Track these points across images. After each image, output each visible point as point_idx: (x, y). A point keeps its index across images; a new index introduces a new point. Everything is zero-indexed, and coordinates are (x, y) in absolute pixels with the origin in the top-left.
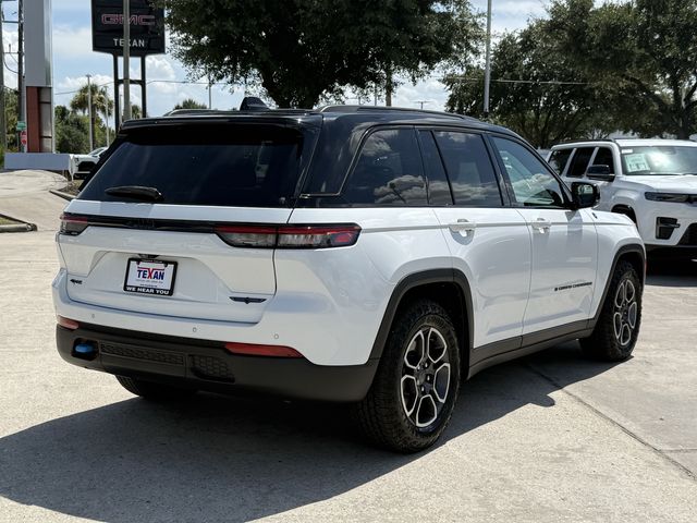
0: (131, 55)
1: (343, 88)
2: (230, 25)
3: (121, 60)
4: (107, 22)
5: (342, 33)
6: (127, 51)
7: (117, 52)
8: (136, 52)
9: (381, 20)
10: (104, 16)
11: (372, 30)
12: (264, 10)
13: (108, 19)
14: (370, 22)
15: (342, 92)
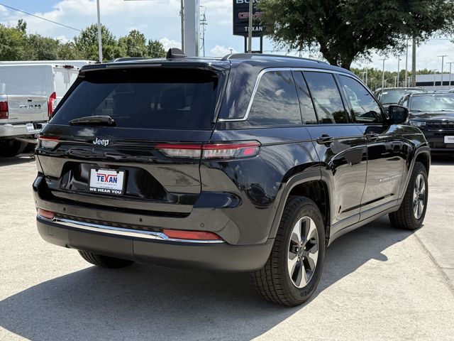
0: (253, 36)
1: (369, 50)
2: (297, 16)
3: (248, 39)
4: (241, 17)
5: (368, 17)
6: (250, 34)
7: (245, 34)
8: (255, 34)
9: (392, 7)
10: (240, 14)
11: (386, 13)
12: (319, 5)
13: (242, 15)
14: (386, 8)
15: (369, 53)
